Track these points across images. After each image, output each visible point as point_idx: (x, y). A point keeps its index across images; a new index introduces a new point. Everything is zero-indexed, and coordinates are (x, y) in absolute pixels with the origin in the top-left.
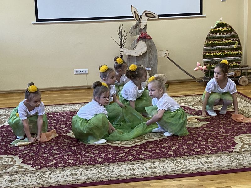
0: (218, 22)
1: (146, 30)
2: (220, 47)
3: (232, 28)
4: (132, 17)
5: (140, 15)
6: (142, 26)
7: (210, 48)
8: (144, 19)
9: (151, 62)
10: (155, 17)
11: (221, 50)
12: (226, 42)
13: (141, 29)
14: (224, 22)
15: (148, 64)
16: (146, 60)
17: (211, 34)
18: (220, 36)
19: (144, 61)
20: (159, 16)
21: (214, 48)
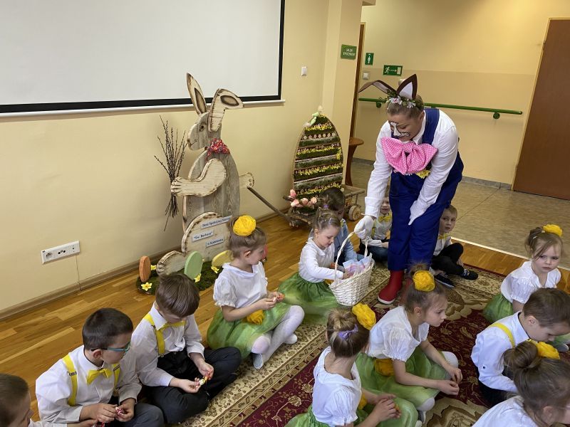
0: (317, 114)
1: (219, 134)
2: (318, 159)
3: (332, 125)
6: (215, 126)
7: (304, 161)
9: (230, 203)
10: (237, 105)
11: (319, 164)
12: (326, 149)
13: (213, 132)
15: (224, 207)
16: (220, 200)
17: (305, 137)
18: (317, 139)
19: (218, 203)
21: (310, 161)
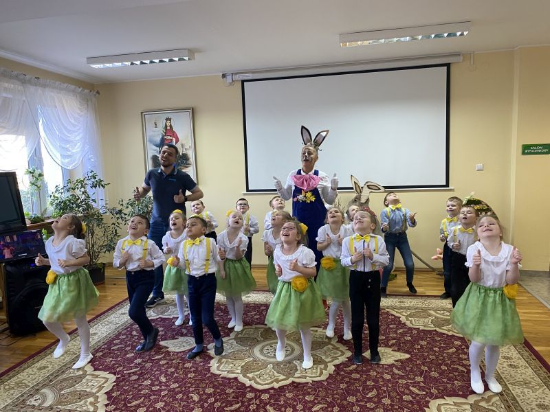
0: (468, 197)
1: (368, 205)
3: (488, 206)
4: (352, 188)
5: (361, 186)
6: (363, 200)
8: (366, 192)
10: (380, 189)
13: (362, 203)
14: (477, 198)
20: (385, 187)
